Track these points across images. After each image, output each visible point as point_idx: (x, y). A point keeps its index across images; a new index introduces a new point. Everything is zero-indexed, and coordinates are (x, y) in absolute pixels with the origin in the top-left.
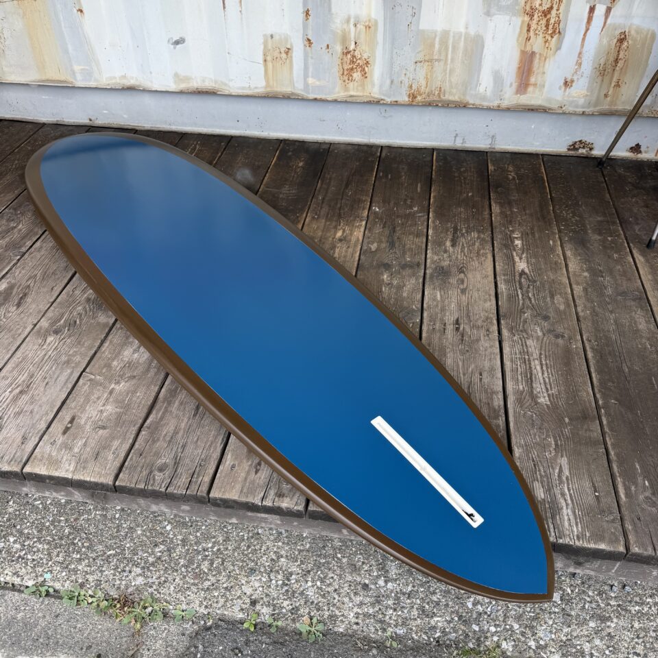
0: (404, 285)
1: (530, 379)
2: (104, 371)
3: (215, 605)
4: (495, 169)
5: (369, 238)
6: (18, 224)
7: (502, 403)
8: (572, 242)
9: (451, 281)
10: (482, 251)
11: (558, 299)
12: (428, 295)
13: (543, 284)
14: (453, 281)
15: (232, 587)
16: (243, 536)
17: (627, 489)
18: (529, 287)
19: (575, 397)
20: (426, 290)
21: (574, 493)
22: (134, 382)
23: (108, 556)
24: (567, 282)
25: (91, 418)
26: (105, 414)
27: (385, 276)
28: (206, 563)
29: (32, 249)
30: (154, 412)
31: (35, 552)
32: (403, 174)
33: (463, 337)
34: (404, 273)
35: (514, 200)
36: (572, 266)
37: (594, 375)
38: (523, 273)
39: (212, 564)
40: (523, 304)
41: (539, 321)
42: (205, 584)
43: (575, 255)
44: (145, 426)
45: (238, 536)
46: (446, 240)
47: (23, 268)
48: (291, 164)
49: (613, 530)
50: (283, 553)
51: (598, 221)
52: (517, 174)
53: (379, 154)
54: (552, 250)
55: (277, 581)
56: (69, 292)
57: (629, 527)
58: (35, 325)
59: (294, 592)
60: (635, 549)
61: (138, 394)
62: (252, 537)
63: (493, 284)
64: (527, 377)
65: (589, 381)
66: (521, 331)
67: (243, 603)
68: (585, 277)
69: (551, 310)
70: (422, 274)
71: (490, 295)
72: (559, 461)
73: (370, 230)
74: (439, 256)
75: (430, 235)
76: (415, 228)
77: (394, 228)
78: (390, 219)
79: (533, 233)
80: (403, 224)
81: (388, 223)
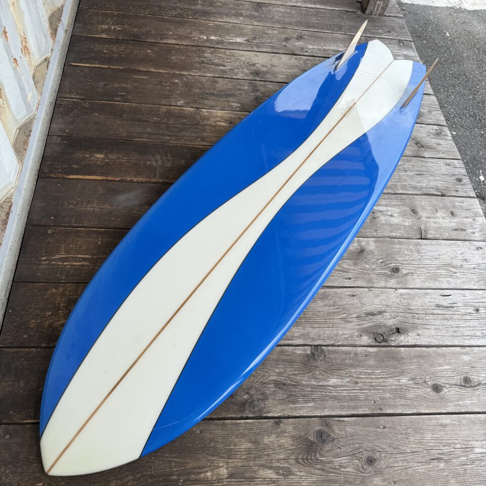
74: (238, 73)
75: (213, 75)
76: (205, 83)
77: (207, 94)
78: (195, 95)
79: (200, 30)
80: (201, 88)
81: (200, 96)
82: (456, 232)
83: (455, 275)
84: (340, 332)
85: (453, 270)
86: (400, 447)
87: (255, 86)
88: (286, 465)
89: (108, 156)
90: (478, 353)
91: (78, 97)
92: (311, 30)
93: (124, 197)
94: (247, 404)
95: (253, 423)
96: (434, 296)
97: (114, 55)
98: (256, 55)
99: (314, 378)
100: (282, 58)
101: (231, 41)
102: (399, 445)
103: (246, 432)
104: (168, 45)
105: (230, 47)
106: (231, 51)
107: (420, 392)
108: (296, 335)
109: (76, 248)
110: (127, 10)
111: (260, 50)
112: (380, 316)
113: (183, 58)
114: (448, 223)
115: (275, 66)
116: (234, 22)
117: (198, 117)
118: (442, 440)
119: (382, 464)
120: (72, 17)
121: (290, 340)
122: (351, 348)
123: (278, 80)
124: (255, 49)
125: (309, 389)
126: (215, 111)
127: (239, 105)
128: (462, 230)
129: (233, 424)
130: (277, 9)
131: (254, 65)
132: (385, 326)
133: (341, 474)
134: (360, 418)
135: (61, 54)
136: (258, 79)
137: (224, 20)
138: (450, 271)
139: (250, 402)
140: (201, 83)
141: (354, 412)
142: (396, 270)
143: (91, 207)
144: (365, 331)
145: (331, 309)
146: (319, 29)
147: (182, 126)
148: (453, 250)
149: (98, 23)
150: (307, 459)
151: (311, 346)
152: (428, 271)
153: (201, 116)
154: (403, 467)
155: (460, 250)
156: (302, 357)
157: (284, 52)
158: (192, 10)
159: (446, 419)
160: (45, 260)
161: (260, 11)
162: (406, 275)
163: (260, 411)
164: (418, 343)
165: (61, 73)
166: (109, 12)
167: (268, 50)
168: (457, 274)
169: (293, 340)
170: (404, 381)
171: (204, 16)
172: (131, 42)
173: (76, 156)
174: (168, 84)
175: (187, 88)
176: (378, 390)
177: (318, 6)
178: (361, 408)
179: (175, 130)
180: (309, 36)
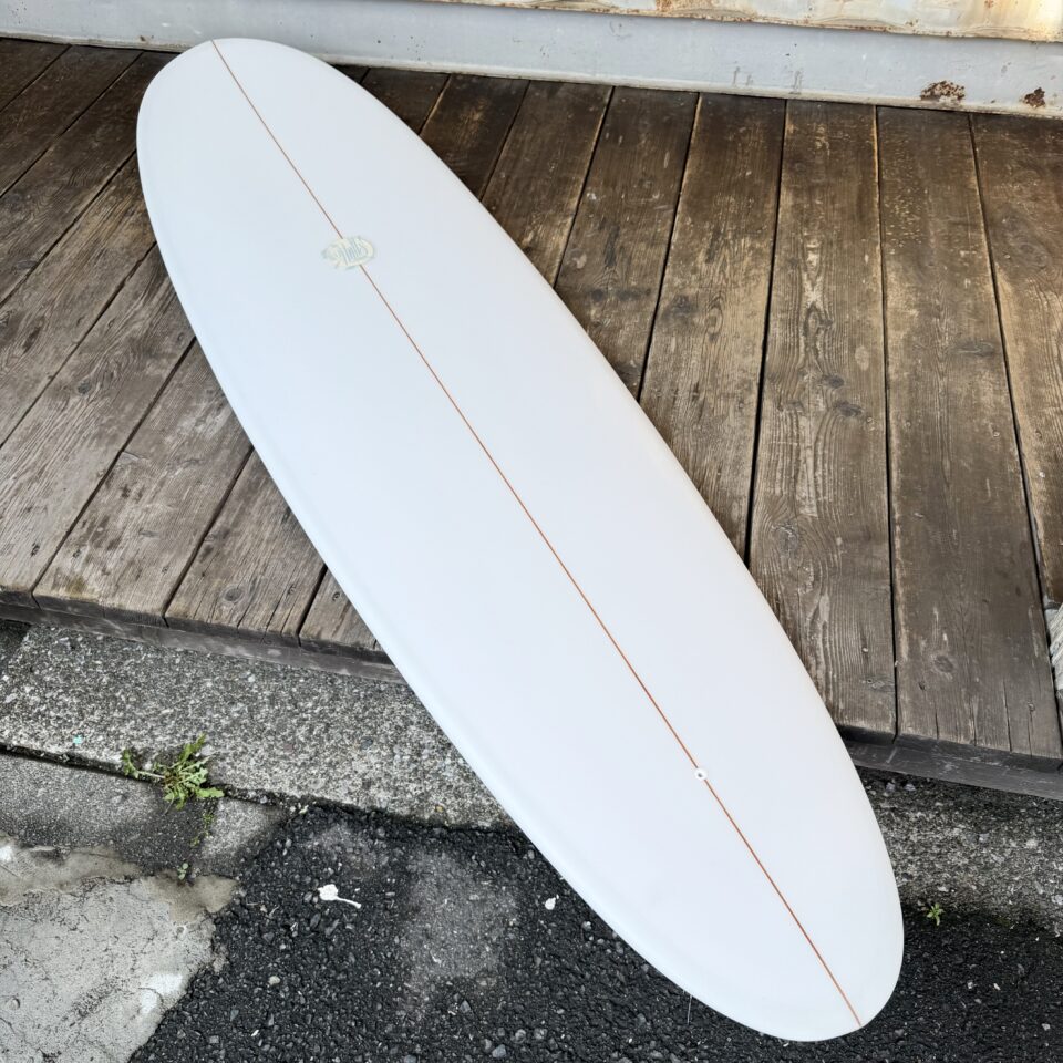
0: (622, 327)
1: (794, 479)
2: (152, 450)
3: (312, 786)
4: (794, 130)
5: (575, 246)
6: (27, 217)
7: (744, 513)
8: (901, 258)
9: (696, 320)
10: (753, 272)
11: (862, 354)
12: (656, 342)
13: (841, 328)
14: (699, 320)
15: (337, 763)
16: (358, 693)
17: (913, 644)
18: (817, 333)
19: (858, 507)
20: (654, 335)
21: (831, 647)
22: (195, 468)
23: (164, 716)
24: (881, 325)
25: (132, 520)
26: (152, 515)
27: (593, 312)
28: (304, 729)
29: (49, 257)
30: (224, 513)
31: (59, 708)
32: (643, 135)
33: (701, 411)
34: (624, 307)
35: (818, 185)
36: (894, 299)
37: (894, 474)
38: (812, 309)
39: (311, 731)
40: (805, 360)
41: (825, 388)
42: (300, 757)
43: (901, 280)
44: (210, 533)
45: (350, 692)
46: (699, 251)
47: (35, 289)
48: (461, 117)
49: (880, 703)
50: (415, 719)
51: (950, 222)
52: (830, 139)
53: (607, 100)
54: (866, 270)
55: (402, 756)
56: (104, 326)
57: (904, 697)
58: (52, 378)
59: (425, 772)
60: (908, 729)
61: (202, 486)
62: (371, 696)
63: (763, 326)
64: (790, 474)
65: (885, 484)
66: (794, 403)
67: (353, 785)
68: (912, 317)
69: (847, 370)
70: (652, 309)
71: (754, 345)
72: (816, 601)
73: (577, 232)
117: (551, 212)
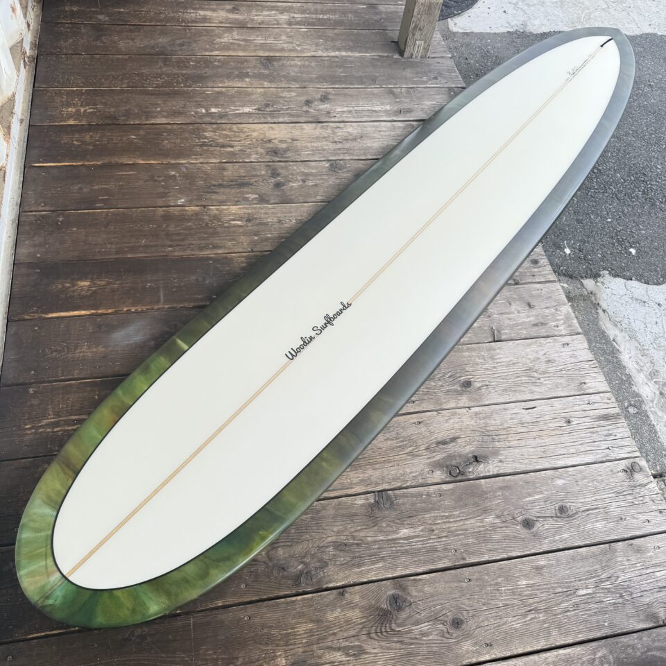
0: (302, 172)
4: (75, 120)
9: (284, 147)
11: (286, 95)
12: (309, 159)
18: (276, 108)
27: (294, 185)
34: (285, 174)
38: (258, 110)
40: (298, 111)
41: (314, 105)
46: (224, 150)
51: (166, 66)
69: (299, 99)
74: (251, 155)
75: (218, 161)
76: (209, 171)
77: (214, 185)
78: (198, 189)
79: (196, 101)
80: (205, 180)
81: (206, 190)
82: (536, 329)
83: (538, 381)
84: (408, 471)
85: (536, 375)
86: (490, 601)
87: (273, 170)
88: (356, 643)
89: (95, 282)
90: (574, 475)
91: (47, 208)
92: (337, 86)
93: (122, 333)
94: (303, 576)
95: (312, 598)
96: (515, 411)
97: (88, 147)
98: (272, 128)
99: (381, 532)
100: (304, 129)
101: (237, 112)
102: (488, 599)
103: (305, 610)
104: (157, 126)
105: (238, 120)
106: (239, 126)
107: (508, 531)
108: (355, 480)
109: (67, 407)
110: (98, 85)
111: (276, 120)
112: (454, 444)
113: (178, 141)
114: (526, 317)
115: (296, 140)
116: (239, 86)
117: (206, 217)
118: (539, 586)
119: (471, 624)
120: (27, 101)
121: (348, 488)
122: (421, 489)
123: (302, 160)
124: (269, 120)
125: (376, 546)
126: (227, 207)
127: (257, 196)
128: (542, 324)
129: (287, 603)
130: (292, 63)
131: (270, 141)
132: (460, 456)
133: (423, 644)
134: (440, 573)
135: (18, 152)
136: (278, 159)
137: (226, 85)
138: (532, 377)
139: (307, 573)
140: (205, 173)
141: (432, 567)
142: (468, 384)
143: (80, 352)
144: (438, 465)
145: (394, 443)
146: (347, 84)
147: (187, 232)
148: (533, 351)
149: (62, 106)
150: (381, 632)
151: (374, 492)
152: (505, 381)
153: (209, 215)
154: (496, 625)
155: (543, 350)
156: (364, 508)
157: (306, 119)
158: (183, 75)
159: (542, 561)
160: (29, 429)
161: (271, 67)
162: (479, 388)
163: (319, 581)
164: (502, 471)
165: (22, 179)
166: (75, 89)
167: (286, 119)
168: (542, 380)
169: (351, 488)
170: (489, 519)
171: (200, 82)
172: (109, 127)
173: (54, 287)
174: (163, 178)
175: (188, 181)
176: (458, 535)
177: (344, 54)
178: (440, 560)
179: (178, 237)
180: (336, 95)
